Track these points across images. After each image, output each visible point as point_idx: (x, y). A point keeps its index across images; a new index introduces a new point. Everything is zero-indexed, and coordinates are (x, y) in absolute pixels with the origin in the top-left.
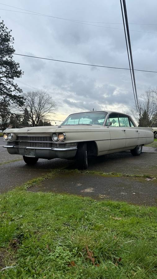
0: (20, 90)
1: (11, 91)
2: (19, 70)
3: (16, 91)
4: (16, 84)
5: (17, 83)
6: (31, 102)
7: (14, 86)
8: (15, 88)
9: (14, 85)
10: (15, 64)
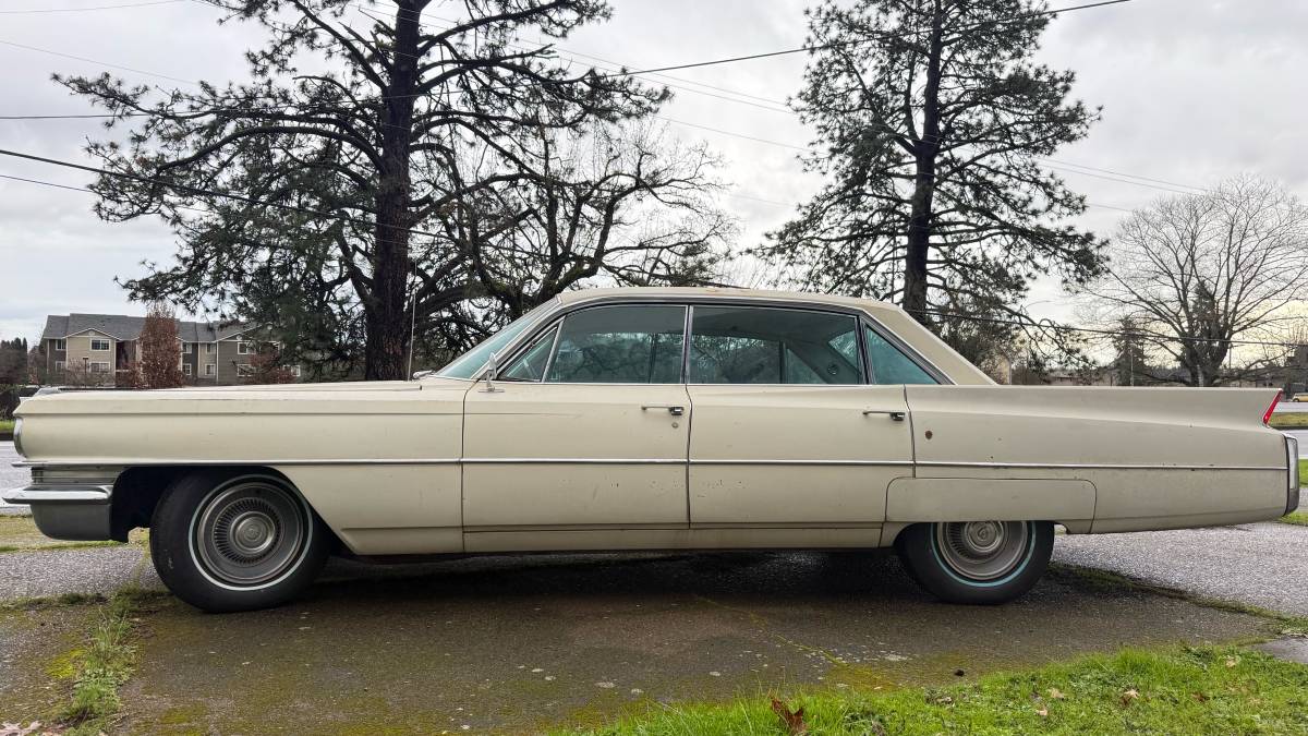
0: (1075, 205)
1: (1035, 213)
2: (1073, 105)
3: (1057, 207)
4: (1052, 176)
5: (1056, 172)
6: (1183, 255)
7: (1046, 185)
8: (1050, 195)
9: (1043, 180)
10: (1053, 81)
